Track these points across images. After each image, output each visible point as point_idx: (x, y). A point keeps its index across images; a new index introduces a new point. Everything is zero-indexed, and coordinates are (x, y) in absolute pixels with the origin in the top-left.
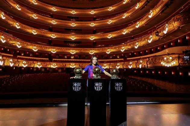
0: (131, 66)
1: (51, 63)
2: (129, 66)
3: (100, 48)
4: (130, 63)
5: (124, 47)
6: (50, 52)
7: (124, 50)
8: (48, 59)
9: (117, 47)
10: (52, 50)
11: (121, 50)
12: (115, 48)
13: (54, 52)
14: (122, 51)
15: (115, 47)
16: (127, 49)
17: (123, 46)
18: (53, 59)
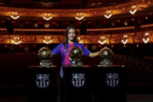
0: (148, 39)
1: (11, 36)
2: (144, 40)
3: (93, 9)
4: (146, 34)
5: (135, 7)
6: (9, 17)
7: (135, 11)
8: (6, 29)
9: (123, 7)
10: (12, 15)
11: (131, 12)
12: (120, 8)
13: (15, 16)
14: (133, 13)
15: (120, 5)
16: (140, 9)
17: (134, 4)
18: (15, 30)
